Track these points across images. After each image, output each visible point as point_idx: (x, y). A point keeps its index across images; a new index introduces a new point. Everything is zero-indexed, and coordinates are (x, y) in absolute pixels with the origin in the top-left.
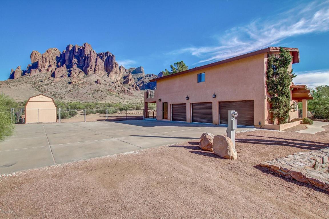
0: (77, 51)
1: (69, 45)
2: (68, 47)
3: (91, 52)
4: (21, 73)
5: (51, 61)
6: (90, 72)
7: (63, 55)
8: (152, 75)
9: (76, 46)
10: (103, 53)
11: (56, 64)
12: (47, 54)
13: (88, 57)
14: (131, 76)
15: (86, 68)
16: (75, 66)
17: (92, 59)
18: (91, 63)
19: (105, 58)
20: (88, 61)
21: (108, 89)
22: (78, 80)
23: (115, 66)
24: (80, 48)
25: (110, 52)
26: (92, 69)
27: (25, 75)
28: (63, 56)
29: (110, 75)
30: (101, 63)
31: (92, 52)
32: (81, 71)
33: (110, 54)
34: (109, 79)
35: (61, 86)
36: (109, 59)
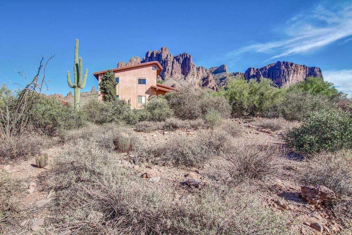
0: (155, 56)
1: (148, 52)
2: (147, 53)
3: (167, 55)
6: (167, 76)
8: (238, 73)
9: (154, 51)
10: (180, 55)
12: (130, 63)
13: (165, 61)
14: (211, 77)
15: (163, 74)
17: (169, 62)
18: (167, 68)
19: (181, 60)
20: (164, 65)
23: (193, 67)
24: (158, 53)
25: (187, 53)
26: (168, 73)
29: (186, 78)
30: (178, 67)
31: (169, 56)
32: (159, 76)
33: (187, 55)
34: (186, 83)
36: (186, 60)
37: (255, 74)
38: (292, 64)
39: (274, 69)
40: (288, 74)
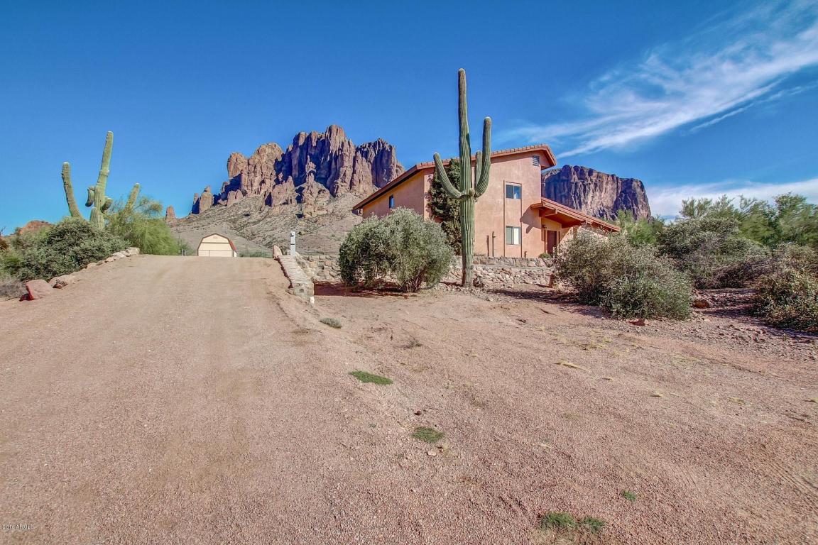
0: (314, 144)
1: (299, 134)
2: (297, 138)
3: (343, 143)
4: (210, 200)
5: (264, 171)
6: (342, 188)
7: (287, 156)
9: (313, 134)
10: (370, 144)
11: (274, 178)
12: (258, 157)
13: (337, 157)
15: (333, 182)
16: (311, 179)
17: (346, 159)
18: (342, 170)
19: (373, 155)
20: (336, 164)
22: (316, 209)
23: (397, 171)
24: (321, 137)
25: (384, 140)
26: (345, 182)
27: (219, 204)
28: (287, 159)
30: (364, 168)
31: (346, 143)
32: (324, 188)
33: (383, 144)
35: (282, 223)
36: (382, 156)
38: (591, 172)
39: (558, 181)
40: (585, 190)
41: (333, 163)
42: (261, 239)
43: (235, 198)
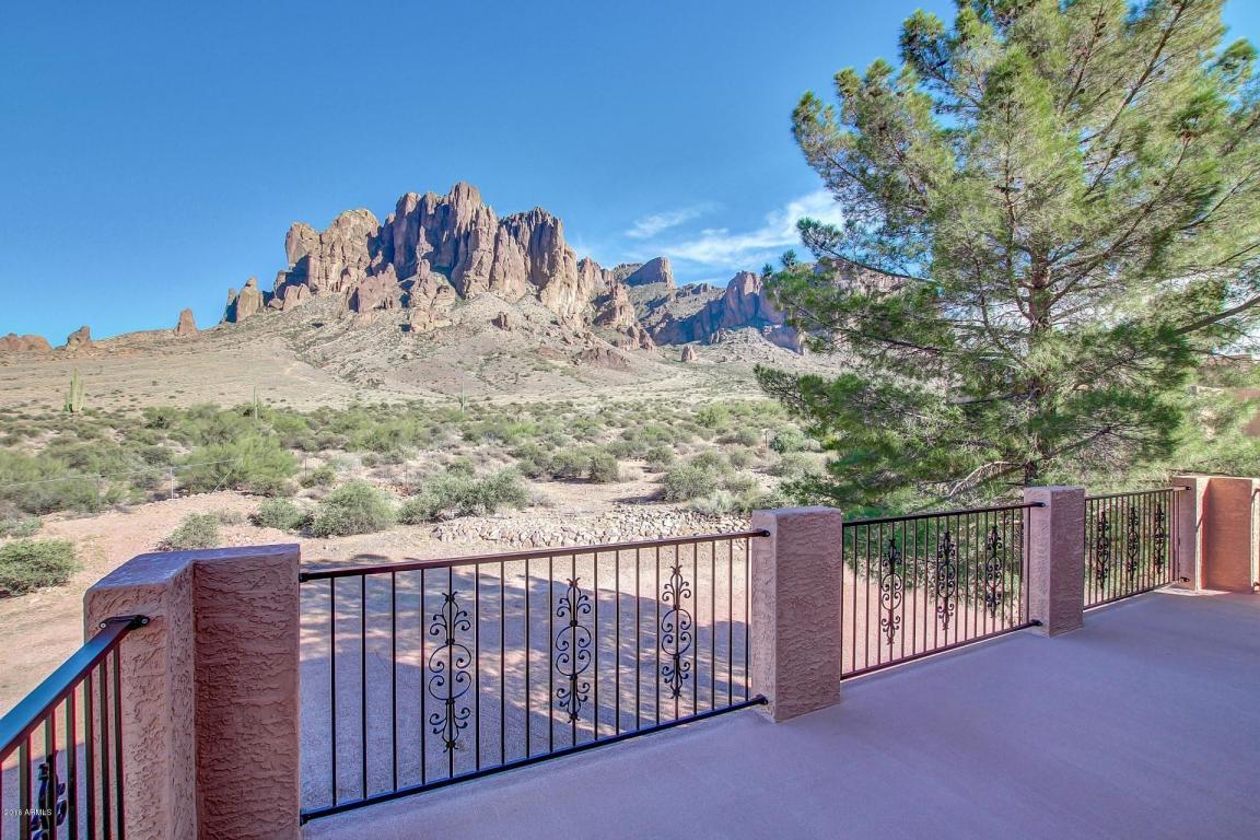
0: (431, 212)
1: (406, 196)
2: (403, 202)
3: (477, 212)
4: (257, 300)
5: (348, 254)
6: (476, 286)
7: (387, 231)
8: (705, 287)
9: (429, 196)
10: (522, 215)
11: (364, 265)
12: (337, 231)
13: (469, 233)
14: (622, 296)
15: (461, 276)
16: (424, 268)
17: (483, 238)
18: (476, 255)
19: (526, 232)
20: (467, 245)
21: (536, 345)
22: (433, 317)
23: (565, 258)
24: (443, 202)
25: (544, 210)
26: (481, 275)
27: (270, 306)
28: (386, 236)
29: (544, 293)
30: (514, 255)
31: (483, 214)
32: (447, 283)
33: (544, 216)
34: (542, 310)
35: (375, 340)
36: (541, 235)
37: (757, 292)
41: (462, 244)
42: (337, 366)
43: (296, 297)
